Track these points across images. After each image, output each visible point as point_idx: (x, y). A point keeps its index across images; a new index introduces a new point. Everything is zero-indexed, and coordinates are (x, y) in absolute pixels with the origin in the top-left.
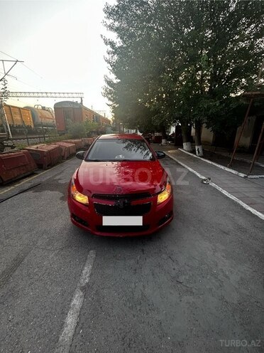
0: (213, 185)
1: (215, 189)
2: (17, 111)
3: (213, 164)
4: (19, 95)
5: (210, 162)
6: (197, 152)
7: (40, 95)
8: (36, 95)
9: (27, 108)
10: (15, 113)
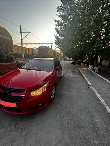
0: (94, 89)
1: (93, 92)
2: (28, 49)
3: (102, 77)
4: (31, 44)
5: (100, 76)
6: (95, 70)
7: (38, 44)
8: (36, 44)
9: (31, 49)
10: (27, 50)
